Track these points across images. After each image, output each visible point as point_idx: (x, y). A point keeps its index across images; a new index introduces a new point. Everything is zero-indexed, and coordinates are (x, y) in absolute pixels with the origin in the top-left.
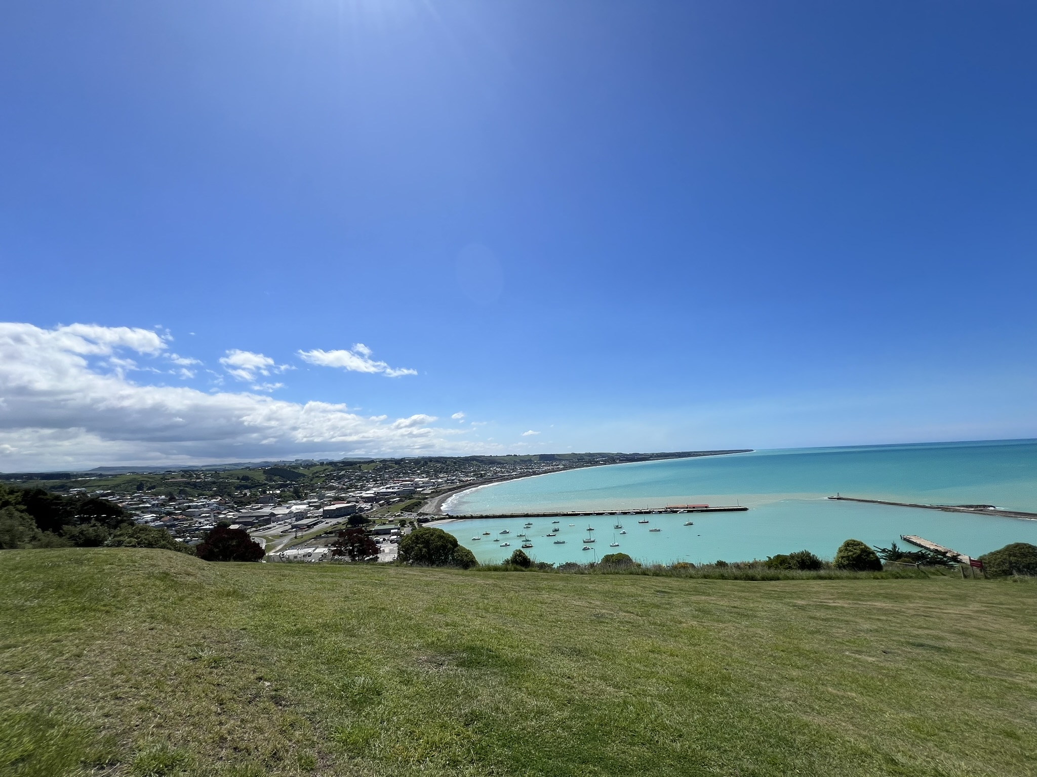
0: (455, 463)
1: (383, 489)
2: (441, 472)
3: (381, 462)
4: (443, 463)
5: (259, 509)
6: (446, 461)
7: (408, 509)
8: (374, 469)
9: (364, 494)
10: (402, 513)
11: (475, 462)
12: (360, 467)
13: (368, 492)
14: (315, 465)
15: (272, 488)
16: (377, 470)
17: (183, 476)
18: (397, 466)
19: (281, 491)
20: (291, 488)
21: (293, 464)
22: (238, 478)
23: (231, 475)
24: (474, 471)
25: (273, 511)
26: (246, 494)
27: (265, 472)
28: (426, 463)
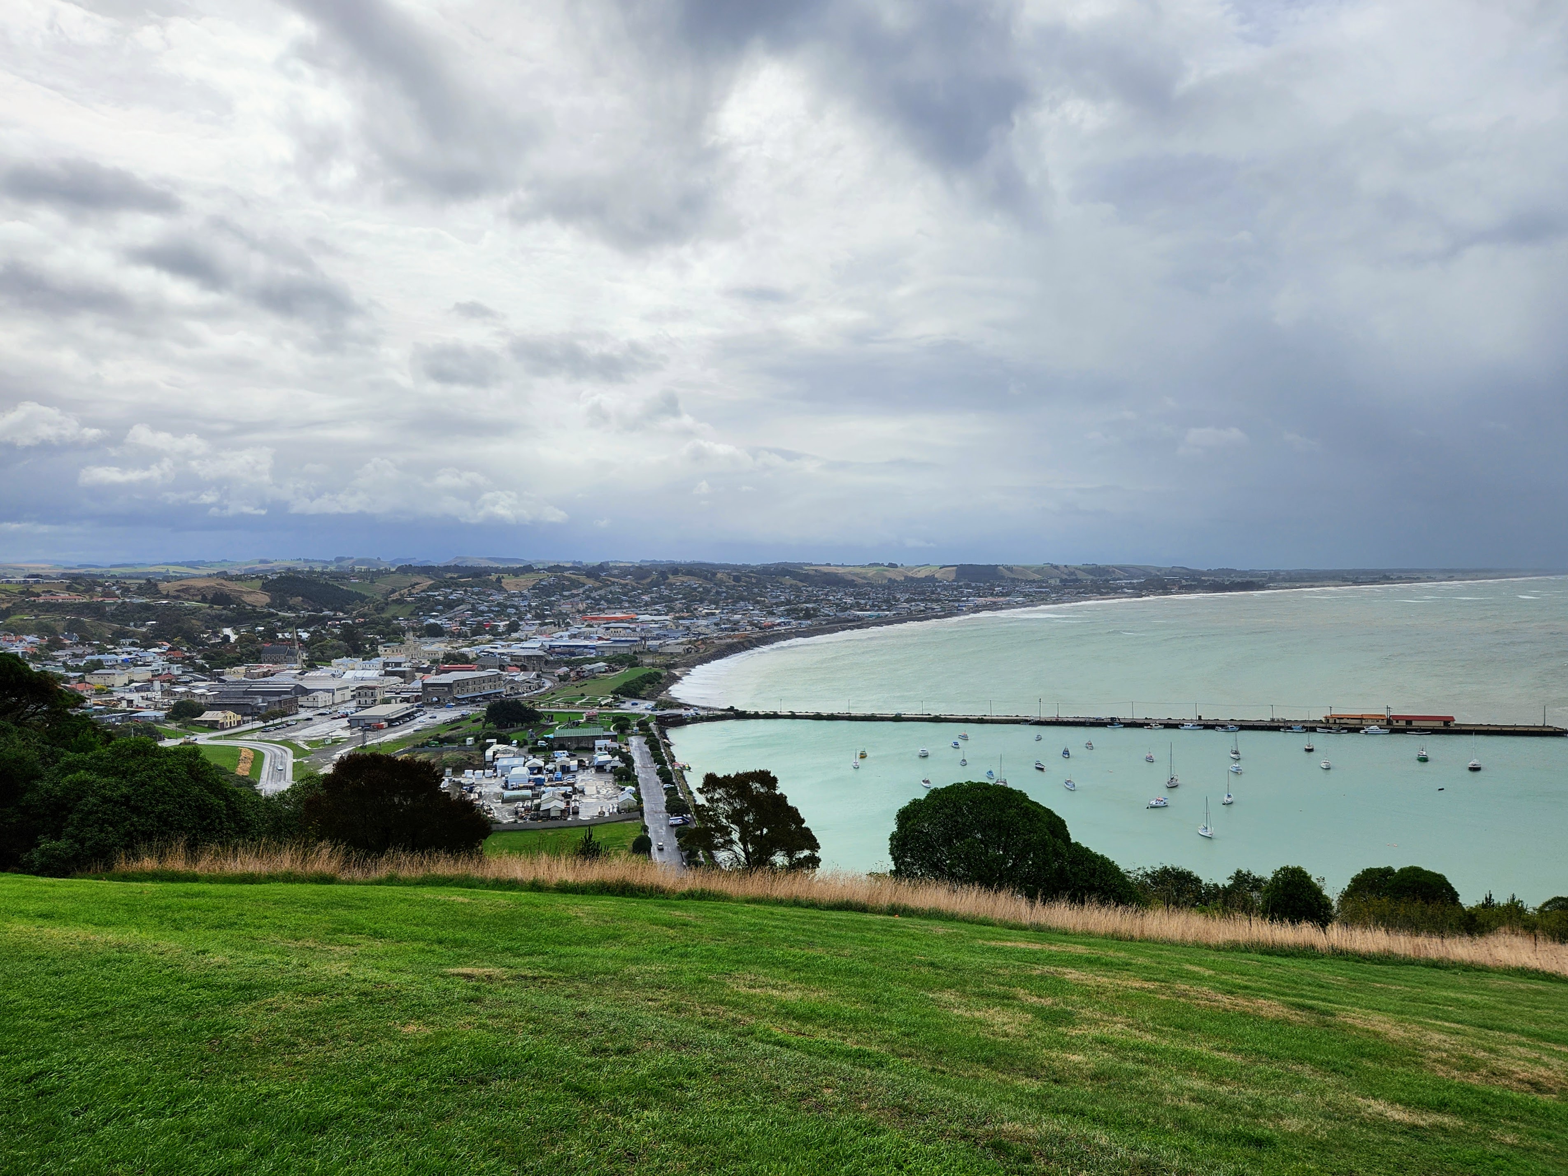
0: (737, 579)
1: (562, 639)
2: (701, 601)
3: (550, 569)
4: (706, 578)
5: (265, 675)
6: (714, 574)
7: (630, 691)
8: (534, 588)
9: (517, 649)
10: (616, 699)
11: (788, 580)
12: (499, 580)
13: (526, 645)
14: (388, 572)
15: (287, 624)
16: (542, 591)
17: (69, 588)
18: (590, 583)
19: (312, 634)
20: (335, 626)
21: (332, 568)
22: (204, 600)
23: (186, 590)
24: (788, 602)
25: (300, 683)
26: (227, 638)
27: (268, 586)
28: (663, 575)
